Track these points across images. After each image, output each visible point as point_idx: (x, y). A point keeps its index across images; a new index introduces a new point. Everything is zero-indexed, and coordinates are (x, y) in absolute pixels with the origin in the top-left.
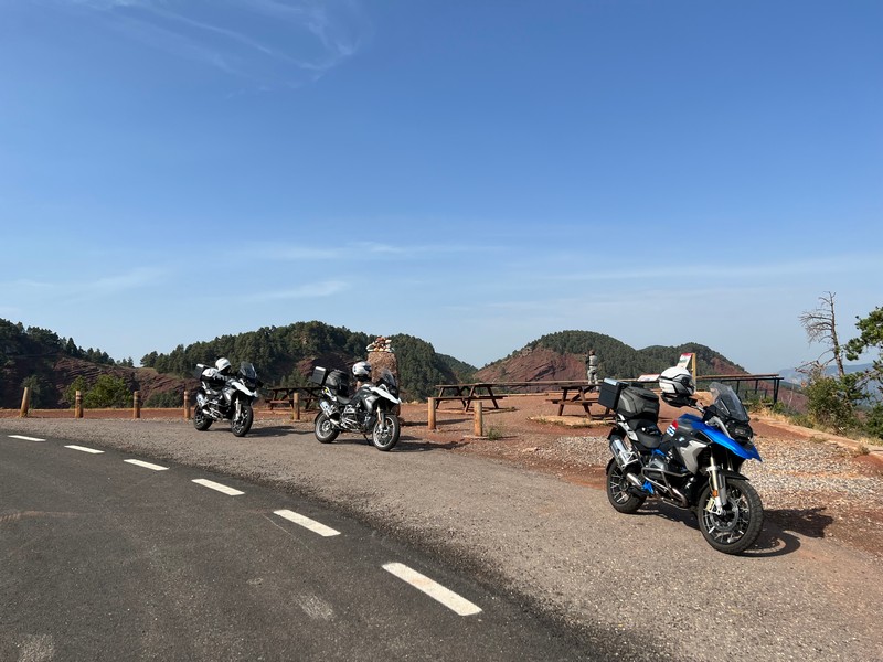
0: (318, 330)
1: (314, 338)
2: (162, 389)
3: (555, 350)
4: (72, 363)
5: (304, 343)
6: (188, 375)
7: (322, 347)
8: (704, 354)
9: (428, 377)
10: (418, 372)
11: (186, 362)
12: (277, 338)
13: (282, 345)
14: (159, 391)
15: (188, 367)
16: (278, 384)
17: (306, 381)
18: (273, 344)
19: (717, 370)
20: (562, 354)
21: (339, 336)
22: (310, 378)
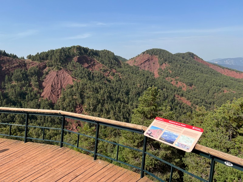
0: (79, 48)
2: (33, 66)
3: (150, 54)
4: (5, 58)
5: (75, 52)
6: (41, 62)
7: (80, 53)
8: (192, 55)
9: (113, 63)
10: (109, 61)
11: (40, 58)
12: (67, 51)
13: (68, 53)
14: (32, 66)
15: (41, 59)
16: (68, 64)
17: (76, 63)
18: (66, 52)
19: (195, 60)
20: (152, 55)
21: (86, 50)
22: (77, 63)
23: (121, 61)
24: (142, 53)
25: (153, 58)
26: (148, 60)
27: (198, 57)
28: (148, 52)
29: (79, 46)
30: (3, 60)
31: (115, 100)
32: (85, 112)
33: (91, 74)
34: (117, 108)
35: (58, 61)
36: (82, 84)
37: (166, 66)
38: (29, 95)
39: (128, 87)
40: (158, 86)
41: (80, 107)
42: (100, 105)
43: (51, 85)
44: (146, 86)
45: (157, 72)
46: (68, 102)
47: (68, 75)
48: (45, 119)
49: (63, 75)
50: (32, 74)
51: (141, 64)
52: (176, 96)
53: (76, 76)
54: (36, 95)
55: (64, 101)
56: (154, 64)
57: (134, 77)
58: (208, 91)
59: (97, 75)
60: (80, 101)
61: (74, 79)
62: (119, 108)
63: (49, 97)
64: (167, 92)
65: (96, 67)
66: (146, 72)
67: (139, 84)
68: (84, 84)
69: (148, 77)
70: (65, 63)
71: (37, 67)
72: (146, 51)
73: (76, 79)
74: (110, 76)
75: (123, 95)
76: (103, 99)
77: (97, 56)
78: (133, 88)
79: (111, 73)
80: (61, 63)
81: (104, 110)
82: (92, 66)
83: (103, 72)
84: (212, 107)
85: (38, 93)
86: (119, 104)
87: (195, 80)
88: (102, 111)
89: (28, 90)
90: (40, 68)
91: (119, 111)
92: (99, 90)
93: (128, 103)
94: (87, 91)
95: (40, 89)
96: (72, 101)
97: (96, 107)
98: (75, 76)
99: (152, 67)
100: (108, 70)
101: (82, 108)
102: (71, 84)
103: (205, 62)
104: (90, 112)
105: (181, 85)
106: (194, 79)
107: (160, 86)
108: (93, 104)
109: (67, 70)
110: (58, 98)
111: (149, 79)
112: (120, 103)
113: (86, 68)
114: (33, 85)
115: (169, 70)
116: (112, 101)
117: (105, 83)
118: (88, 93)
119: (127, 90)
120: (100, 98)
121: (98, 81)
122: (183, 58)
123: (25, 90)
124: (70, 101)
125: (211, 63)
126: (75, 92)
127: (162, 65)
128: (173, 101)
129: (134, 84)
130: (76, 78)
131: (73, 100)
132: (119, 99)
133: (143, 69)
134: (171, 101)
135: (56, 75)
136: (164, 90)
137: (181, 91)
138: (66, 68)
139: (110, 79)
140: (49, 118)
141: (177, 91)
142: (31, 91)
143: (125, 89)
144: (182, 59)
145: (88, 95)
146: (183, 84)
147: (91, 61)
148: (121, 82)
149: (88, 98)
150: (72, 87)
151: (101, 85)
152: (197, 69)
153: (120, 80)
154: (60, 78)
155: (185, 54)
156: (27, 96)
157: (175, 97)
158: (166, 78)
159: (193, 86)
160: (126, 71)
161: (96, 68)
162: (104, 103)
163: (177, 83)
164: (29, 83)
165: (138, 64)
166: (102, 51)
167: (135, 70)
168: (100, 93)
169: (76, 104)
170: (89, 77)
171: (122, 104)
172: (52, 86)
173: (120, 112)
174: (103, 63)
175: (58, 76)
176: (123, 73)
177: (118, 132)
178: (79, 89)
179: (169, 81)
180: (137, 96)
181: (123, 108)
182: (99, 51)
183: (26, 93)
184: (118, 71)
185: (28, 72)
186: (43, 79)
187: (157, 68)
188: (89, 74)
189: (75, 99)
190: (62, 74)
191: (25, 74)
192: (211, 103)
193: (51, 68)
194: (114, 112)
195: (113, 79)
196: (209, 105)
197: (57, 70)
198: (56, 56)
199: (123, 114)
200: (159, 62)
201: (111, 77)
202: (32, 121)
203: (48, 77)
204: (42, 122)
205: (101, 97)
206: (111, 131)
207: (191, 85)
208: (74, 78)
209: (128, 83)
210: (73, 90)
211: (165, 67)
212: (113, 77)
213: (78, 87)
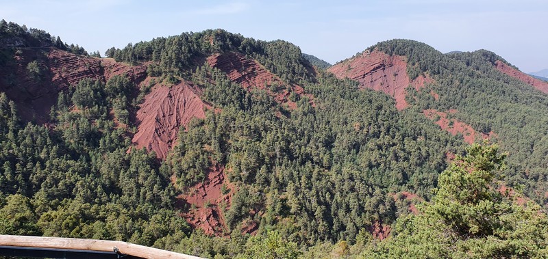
0: (221, 35)
1: (218, 41)
2: (119, 73)
3: (386, 53)
4: (60, 53)
5: (212, 44)
6: (135, 64)
7: (224, 48)
8: (490, 58)
9: (296, 71)
10: (289, 67)
11: (134, 55)
12: (194, 40)
13: (197, 45)
14: (117, 74)
15: (135, 58)
16: (194, 71)
17: (213, 70)
18: (191, 44)
19: (498, 68)
20: (391, 55)
21: (236, 40)
22: (216, 68)
23: (315, 68)
24: (368, 49)
25: (394, 63)
26: (382, 66)
27: (505, 62)
28: (381, 46)
29: (222, 31)
30: (55, 58)
31: (300, 158)
32: (228, 182)
33: (247, 95)
34: (303, 178)
35: (174, 63)
36: (226, 119)
37: (425, 83)
38: (107, 138)
39: (331, 130)
40: (404, 128)
41: (218, 170)
42: (263, 169)
43: (155, 117)
44: (376, 130)
45: (404, 96)
46: (192, 157)
47: (195, 95)
48: (138, 194)
49: (182, 95)
50: (116, 92)
51: (364, 75)
52: (450, 156)
53: (212, 100)
54: (121, 139)
55: (183, 154)
56: (396, 75)
57: (346, 107)
58: (529, 146)
59: (259, 98)
60: (219, 156)
61: (208, 106)
62: (309, 177)
63: (150, 145)
64: (425, 145)
65: (258, 79)
66: (375, 95)
67: (358, 124)
68: (229, 118)
69: (380, 108)
70: (188, 68)
71: (128, 75)
72: (376, 46)
73: (212, 105)
74: (290, 101)
75: (317, 148)
76: (271, 154)
77: (261, 56)
78: (342, 132)
79: (292, 94)
80: (179, 68)
81: (273, 181)
82: (250, 78)
83: (274, 91)
84: (541, 187)
85: (127, 133)
86: (307, 169)
87: (498, 118)
88: (267, 182)
89: (106, 126)
90: (132, 78)
91: (307, 184)
92: (263, 134)
93: (329, 168)
94: (237, 134)
95: (130, 126)
96: (201, 156)
97: (255, 172)
98: (210, 100)
99: (391, 83)
100: (285, 88)
101: (221, 173)
102: (199, 117)
103: (524, 75)
104: (240, 184)
105: (461, 130)
106: (495, 116)
107: (409, 130)
108: (247, 165)
109: (192, 85)
110: (170, 147)
111: (383, 112)
112: (310, 165)
113: (234, 81)
114: (115, 115)
115: (432, 92)
116: (292, 161)
117: (277, 119)
118: (238, 139)
119: (329, 137)
120: (263, 151)
121: (261, 113)
122: (468, 64)
123: (98, 126)
124: (197, 157)
125: (540, 79)
126: (208, 136)
127: (414, 78)
128: (442, 167)
129: (346, 123)
130: (213, 103)
131: (203, 155)
132: (308, 157)
133: (369, 88)
134: (435, 169)
135: (167, 95)
136: (421, 139)
137: (461, 144)
138: (190, 79)
139: (288, 109)
140: (148, 193)
141: (452, 143)
142: (111, 130)
143: (324, 133)
144: (466, 66)
145: (238, 144)
146: (466, 127)
147: (247, 65)
148: (315, 117)
149: (237, 150)
150: (202, 123)
151: (268, 122)
152: (504, 92)
153: (312, 111)
154: (176, 102)
155: (472, 54)
156: (101, 141)
157: (446, 157)
158: (425, 111)
159: (491, 133)
160: (328, 91)
161: (257, 81)
162: (273, 165)
163: (452, 123)
164: (109, 111)
165: (356, 76)
166: (273, 43)
167: (348, 90)
168: (264, 140)
169: (210, 163)
170: (241, 101)
171: (317, 169)
172: (157, 120)
173: (310, 189)
174: (274, 71)
175: (171, 97)
176: (319, 95)
177: (304, 236)
178: (217, 130)
179: (432, 119)
180: (353, 151)
181: (317, 179)
182: (265, 43)
183: (101, 133)
184: (308, 91)
185: (107, 85)
186: (139, 103)
187: (404, 87)
188: (241, 95)
189: (208, 153)
190: (181, 93)
191: (101, 90)
192: (538, 176)
193: (157, 79)
194: (296, 186)
195: (297, 110)
196: (532, 183)
197: (170, 85)
198: (170, 52)
199: (318, 193)
200: (410, 71)
201: (290, 105)
202: (111, 197)
203: (149, 98)
204: (132, 202)
205: (268, 150)
206: (288, 232)
207: (486, 130)
208: (207, 103)
209: (332, 121)
210: (203, 132)
211: (423, 86)
212: (296, 103)
213: (215, 123)
